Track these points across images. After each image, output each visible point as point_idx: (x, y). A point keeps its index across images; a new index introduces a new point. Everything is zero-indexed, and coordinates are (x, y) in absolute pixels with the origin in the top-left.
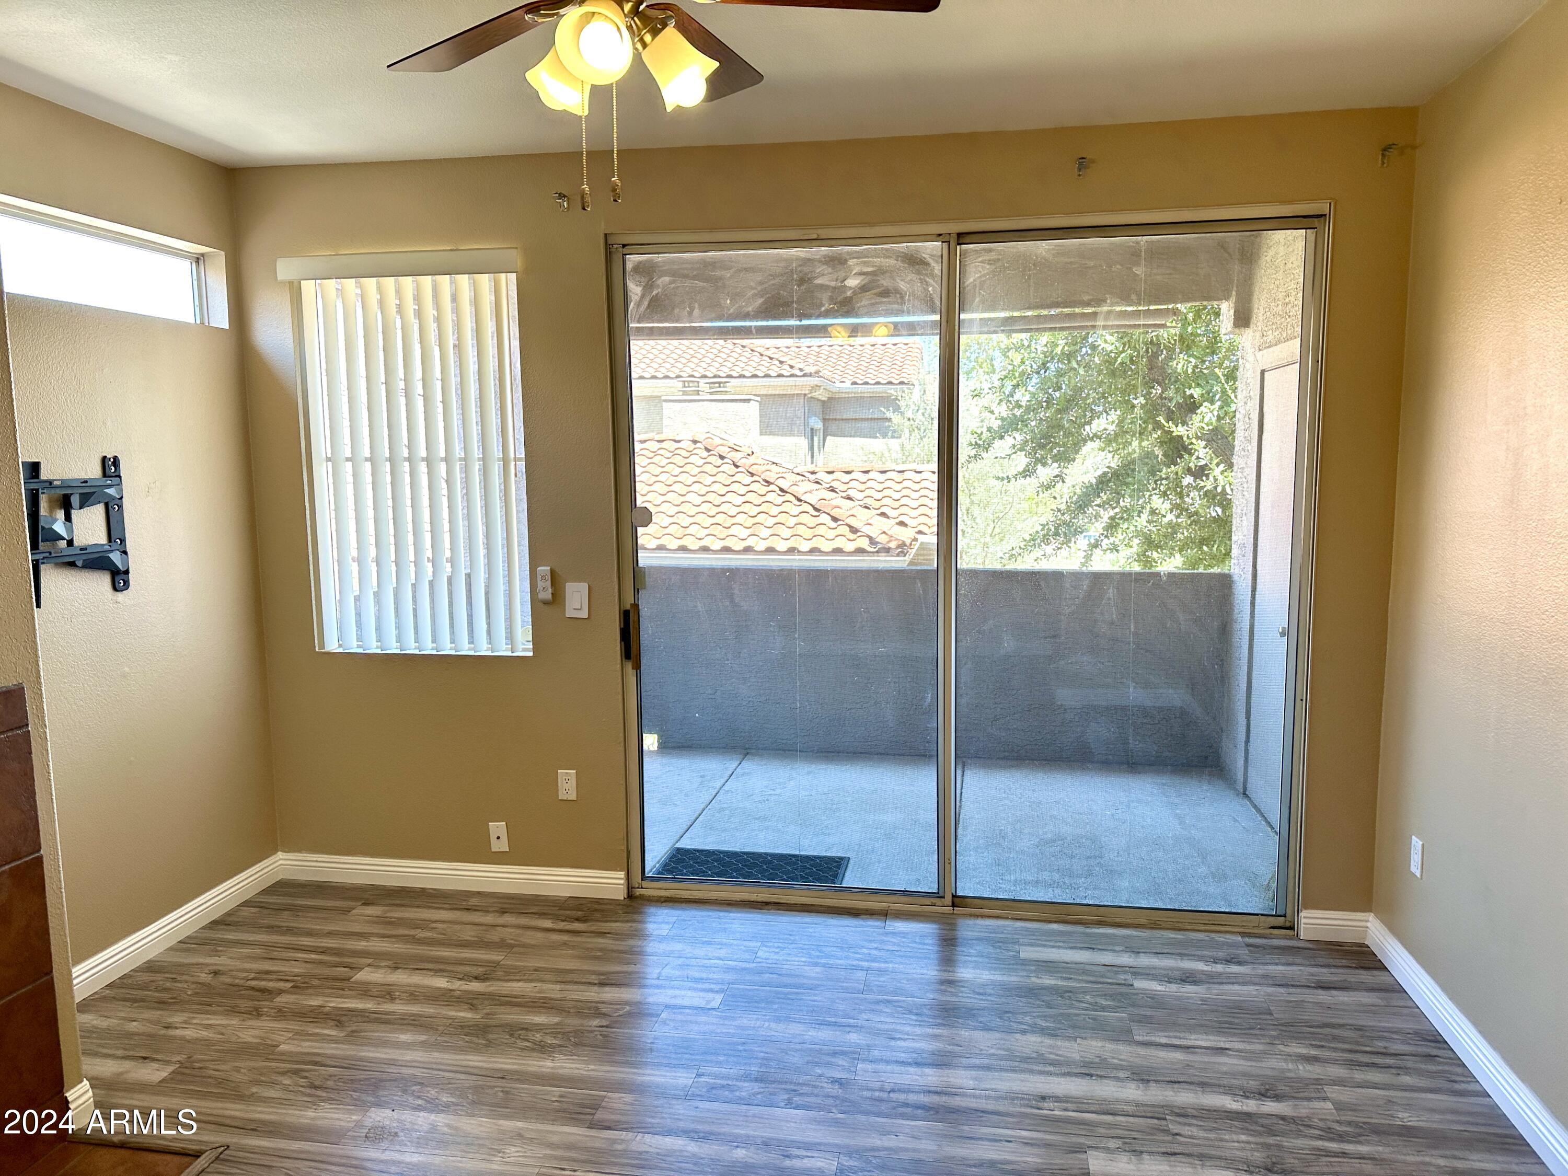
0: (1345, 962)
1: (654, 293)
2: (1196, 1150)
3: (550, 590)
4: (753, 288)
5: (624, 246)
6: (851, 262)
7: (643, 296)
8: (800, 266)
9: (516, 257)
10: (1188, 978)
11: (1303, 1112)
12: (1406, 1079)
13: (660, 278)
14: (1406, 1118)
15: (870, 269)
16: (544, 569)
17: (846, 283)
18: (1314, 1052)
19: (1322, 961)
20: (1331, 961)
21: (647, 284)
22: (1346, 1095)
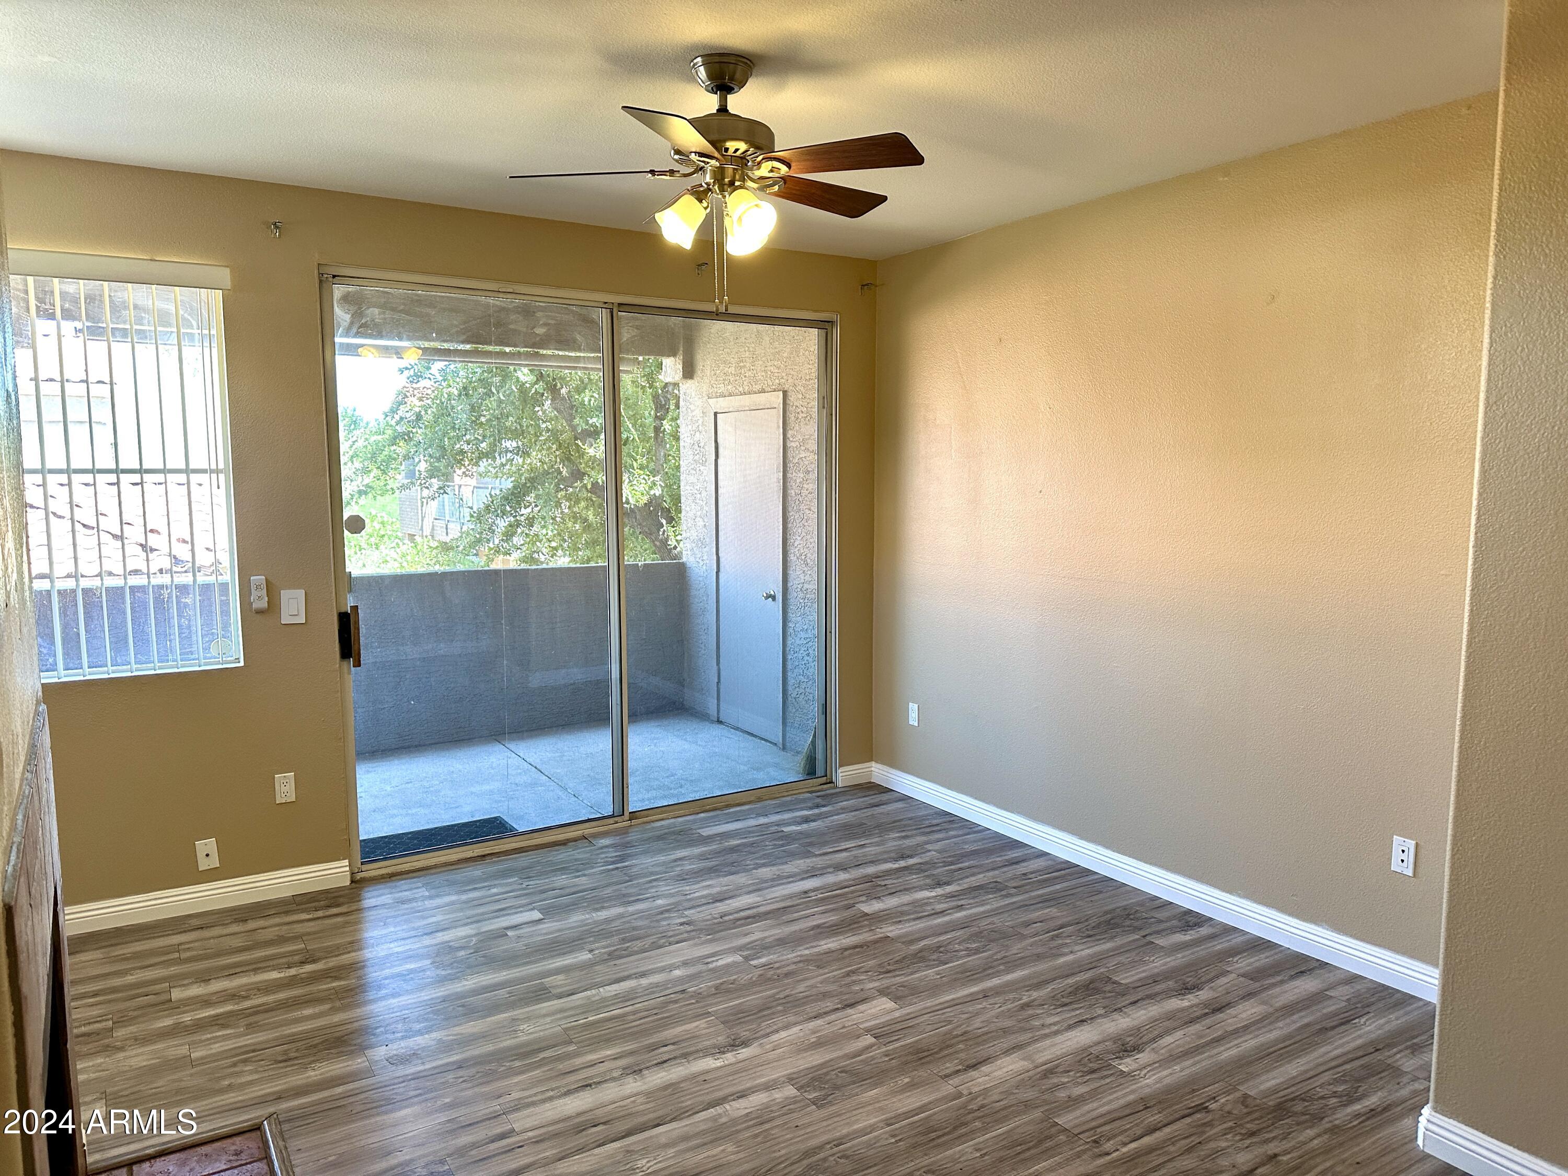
0: (872, 793)
1: (363, 321)
2: (902, 888)
3: (266, 599)
4: (456, 326)
5: (334, 276)
6: (539, 314)
7: (352, 323)
8: (495, 312)
9: (224, 275)
10: (806, 820)
11: (927, 859)
12: (952, 833)
13: (368, 308)
14: (968, 848)
15: (553, 322)
16: (258, 579)
17: (535, 330)
18: (903, 834)
19: (860, 795)
20: (864, 794)
21: (356, 312)
22: (938, 846)
